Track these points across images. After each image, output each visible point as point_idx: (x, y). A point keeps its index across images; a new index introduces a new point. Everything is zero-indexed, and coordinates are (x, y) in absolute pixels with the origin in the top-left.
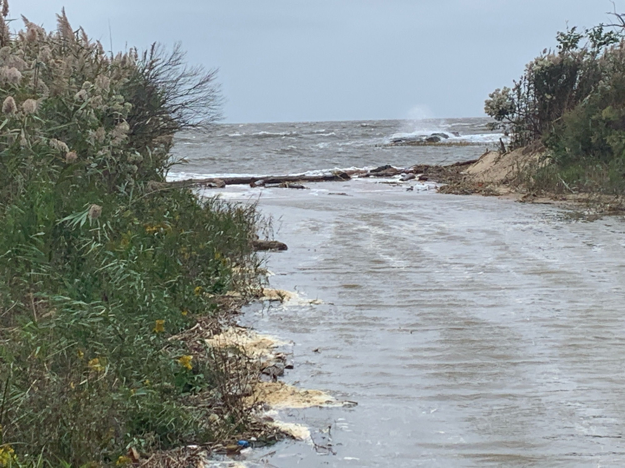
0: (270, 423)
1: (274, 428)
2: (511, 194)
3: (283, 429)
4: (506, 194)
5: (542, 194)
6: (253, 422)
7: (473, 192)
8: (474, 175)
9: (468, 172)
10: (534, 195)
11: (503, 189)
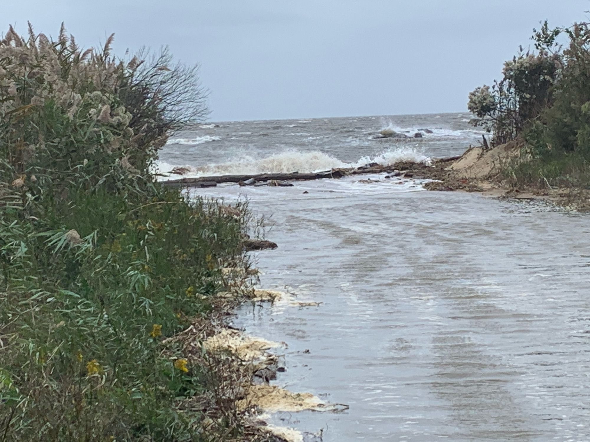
0: (263, 427)
1: (267, 432)
2: (494, 190)
3: (276, 433)
4: (489, 190)
5: (524, 190)
6: (246, 426)
7: (457, 188)
8: (458, 171)
9: (452, 168)
10: (517, 191)
11: (486, 185)
